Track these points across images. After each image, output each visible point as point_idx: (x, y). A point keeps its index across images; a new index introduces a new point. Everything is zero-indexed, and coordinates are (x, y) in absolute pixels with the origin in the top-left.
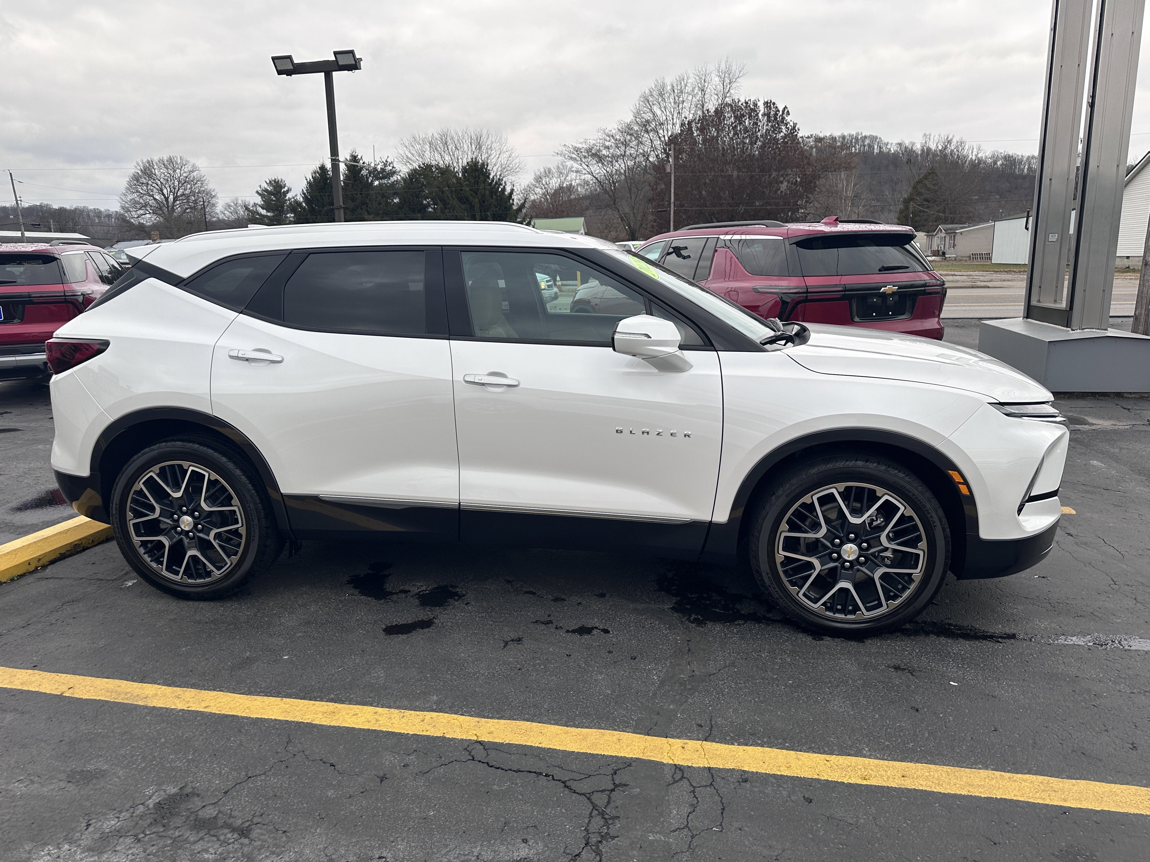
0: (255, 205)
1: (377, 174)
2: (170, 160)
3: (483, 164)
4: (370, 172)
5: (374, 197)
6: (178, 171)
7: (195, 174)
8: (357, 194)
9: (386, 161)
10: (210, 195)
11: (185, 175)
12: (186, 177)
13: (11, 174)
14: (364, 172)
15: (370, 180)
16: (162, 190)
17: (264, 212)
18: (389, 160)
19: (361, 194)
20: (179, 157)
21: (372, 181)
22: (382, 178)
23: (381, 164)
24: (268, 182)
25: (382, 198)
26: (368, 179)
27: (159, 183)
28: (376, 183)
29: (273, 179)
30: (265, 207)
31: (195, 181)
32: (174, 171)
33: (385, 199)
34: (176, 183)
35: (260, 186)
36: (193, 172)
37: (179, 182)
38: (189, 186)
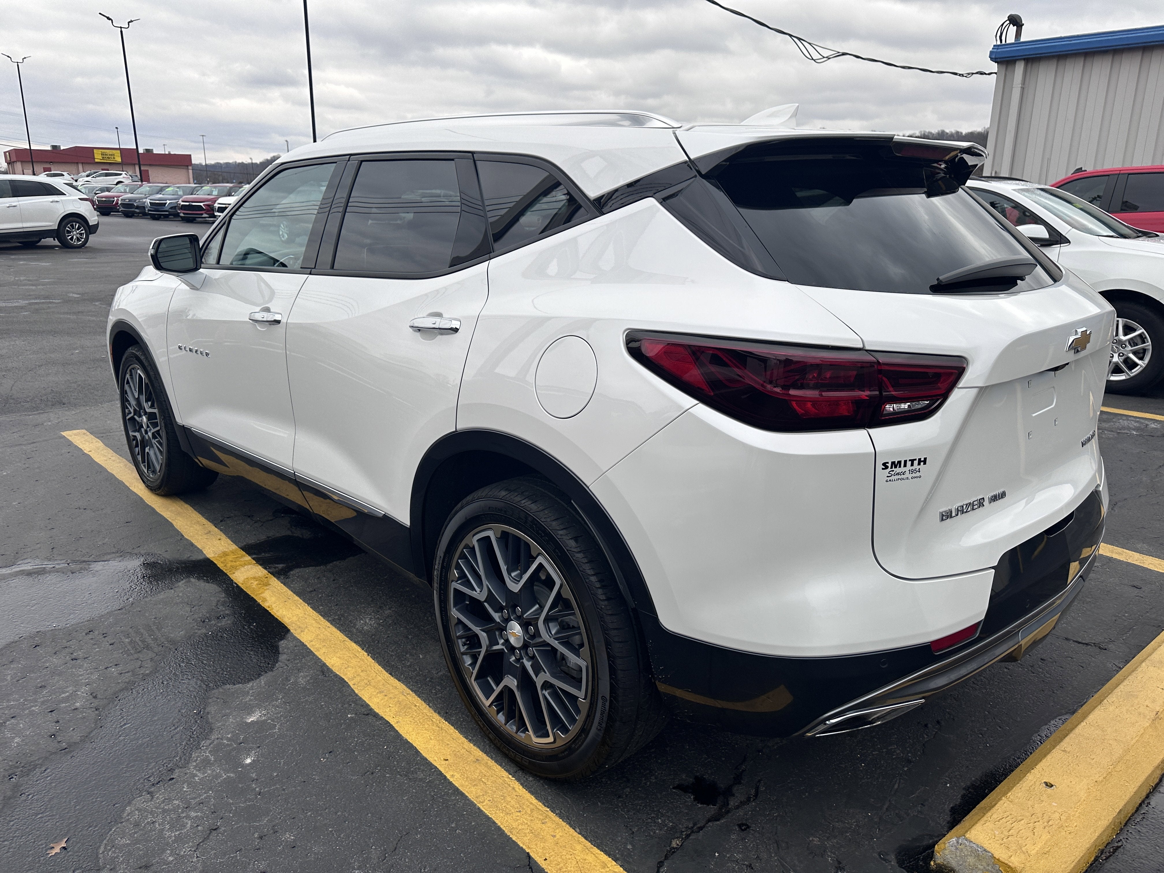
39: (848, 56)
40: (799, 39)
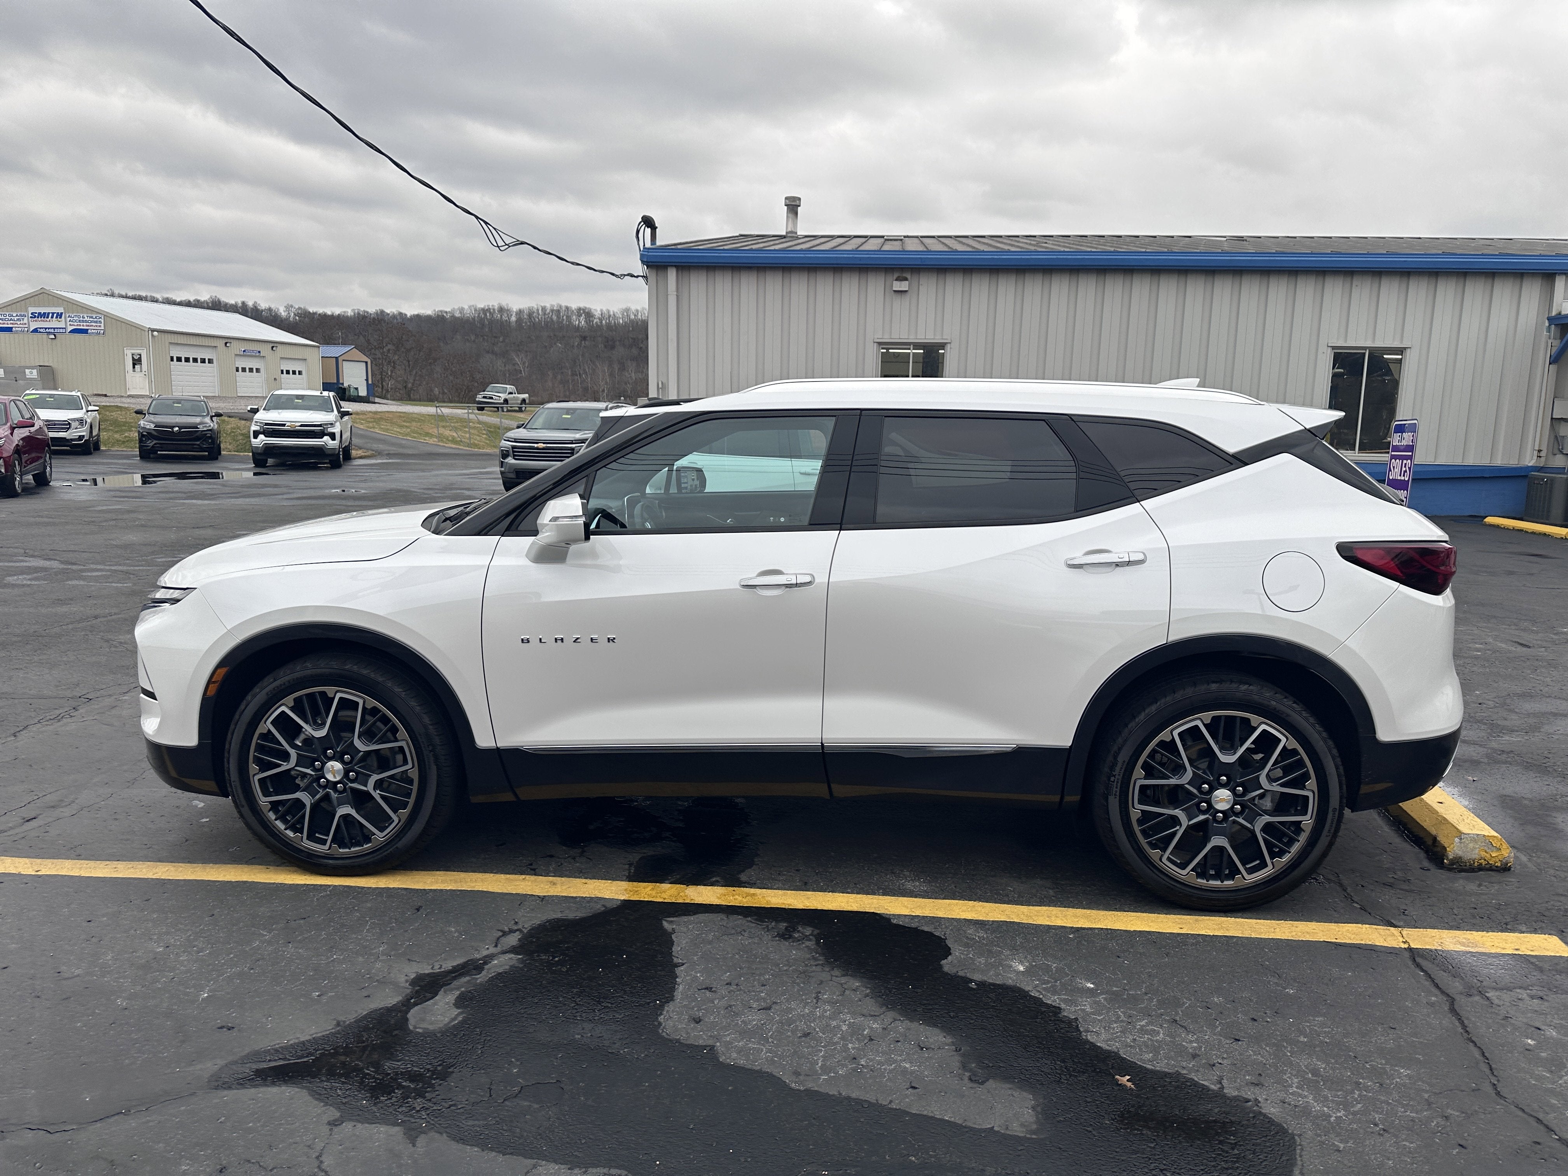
39: (526, 245)
40: (486, 223)
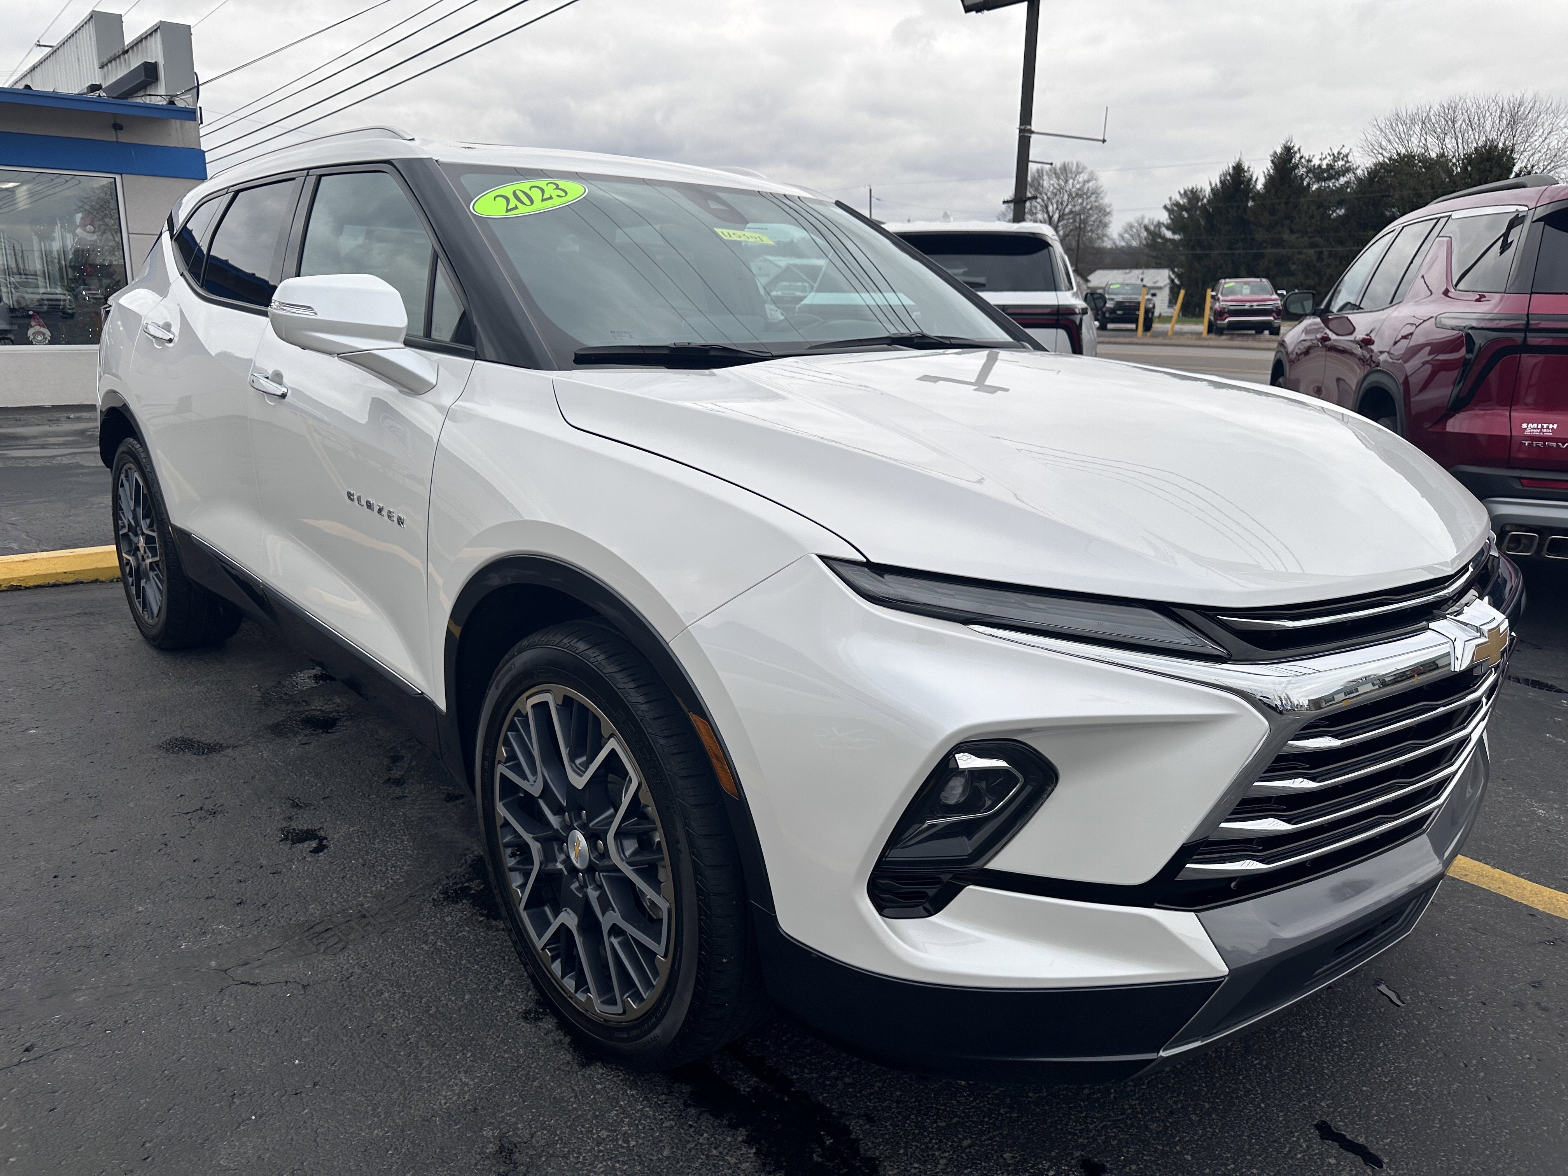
0: (1159, 225)
1: (1319, 174)
2: (1065, 168)
3: (1505, 149)
4: (1309, 171)
5: (1305, 207)
6: (1071, 181)
7: (1091, 184)
8: (1280, 204)
9: (1339, 153)
10: (1104, 212)
11: (1078, 186)
12: (1079, 189)
13: (870, 190)
14: (1301, 171)
15: (1305, 183)
16: (1047, 207)
17: (1169, 234)
18: (1345, 151)
19: (1286, 203)
20: (1075, 164)
21: (1309, 184)
22: (1325, 180)
23: (1329, 158)
24: (1182, 192)
25: (1318, 208)
26: (1302, 180)
27: (1045, 198)
28: (1315, 187)
29: (1190, 188)
30: (1172, 227)
31: (1089, 194)
32: (1066, 181)
33: (1321, 209)
34: (1066, 197)
35: (1170, 199)
36: (1088, 181)
37: (1070, 195)
38: (1080, 201)
